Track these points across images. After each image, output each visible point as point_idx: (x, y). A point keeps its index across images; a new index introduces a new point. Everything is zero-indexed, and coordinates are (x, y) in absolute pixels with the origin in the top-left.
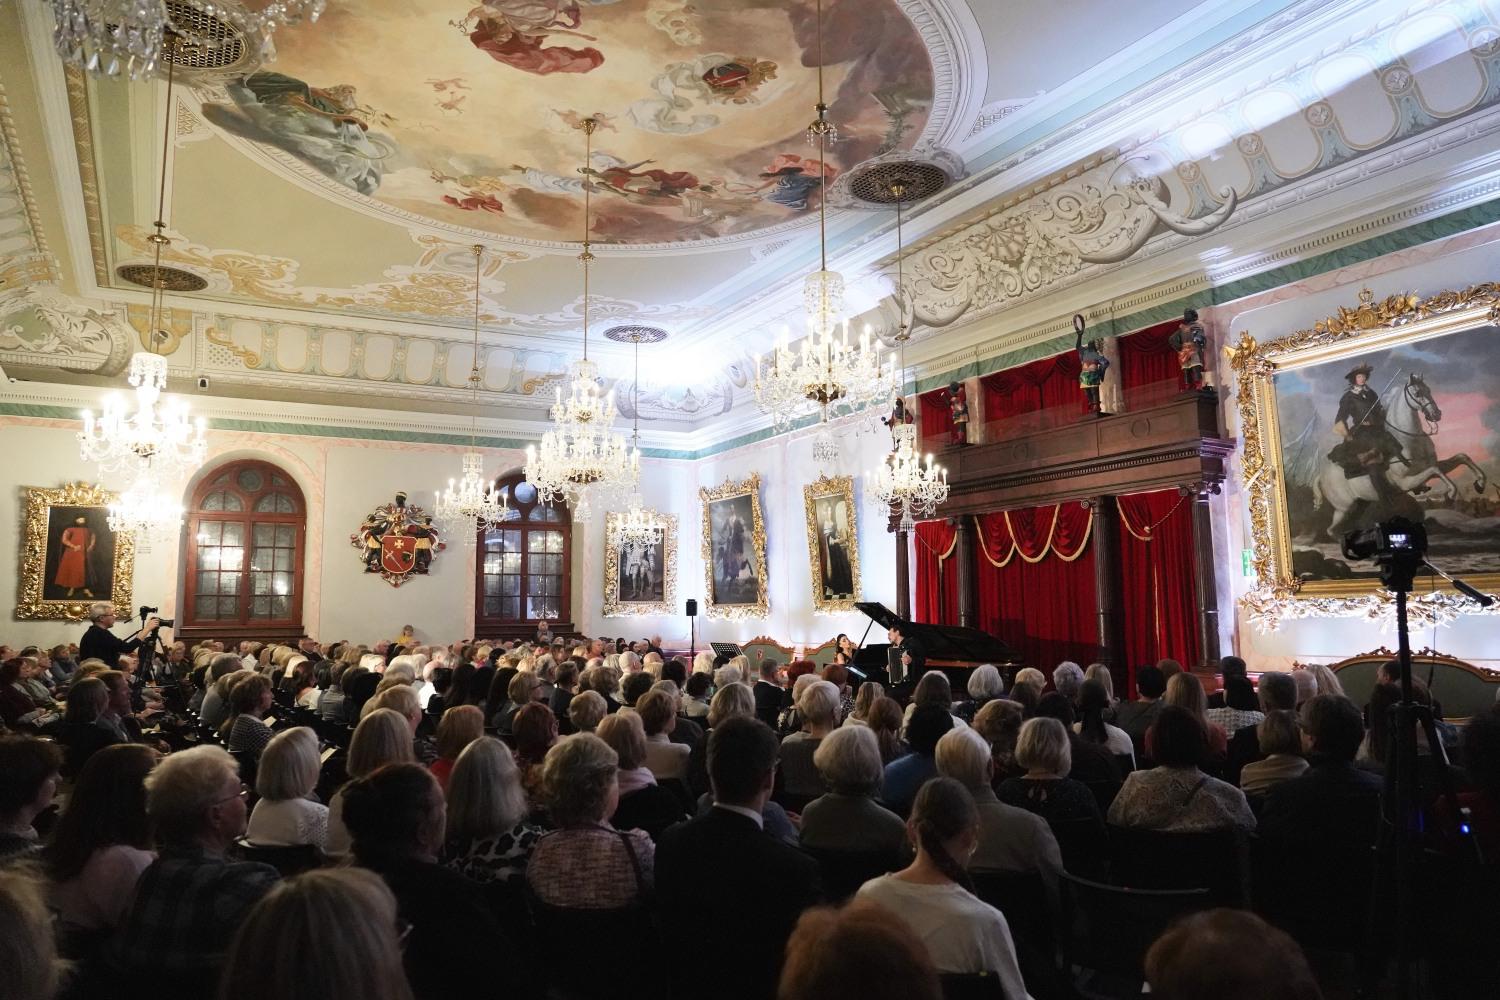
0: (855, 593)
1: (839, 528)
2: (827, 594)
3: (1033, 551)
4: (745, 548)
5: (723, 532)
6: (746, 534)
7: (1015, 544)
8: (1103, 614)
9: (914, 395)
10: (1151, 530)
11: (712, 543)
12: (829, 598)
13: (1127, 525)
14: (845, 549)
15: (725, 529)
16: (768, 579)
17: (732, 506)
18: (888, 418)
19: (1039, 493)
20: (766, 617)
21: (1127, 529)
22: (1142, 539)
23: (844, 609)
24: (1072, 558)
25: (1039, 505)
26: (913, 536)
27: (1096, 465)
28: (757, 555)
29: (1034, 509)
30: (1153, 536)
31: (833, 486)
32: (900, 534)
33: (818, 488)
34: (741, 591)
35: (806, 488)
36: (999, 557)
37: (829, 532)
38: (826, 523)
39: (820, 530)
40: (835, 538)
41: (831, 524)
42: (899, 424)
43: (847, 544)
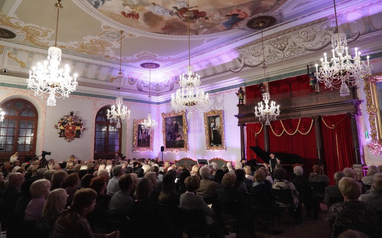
1: (216, 125)
2: (211, 145)
3: (292, 132)
4: (179, 131)
5: (170, 126)
6: (180, 127)
7: (284, 129)
8: (319, 150)
9: (244, 87)
11: (166, 130)
12: (212, 146)
13: (325, 124)
14: (219, 131)
15: (171, 125)
16: (188, 140)
17: (175, 119)
18: (237, 93)
19: (294, 115)
20: (187, 152)
21: (325, 125)
22: (331, 128)
23: (218, 149)
24: (306, 134)
25: (293, 118)
26: (245, 127)
27: (317, 107)
28: (184, 133)
29: (291, 119)
30: (335, 127)
31: (215, 113)
32: (242, 127)
33: (209, 113)
34: (177, 144)
35: (205, 113)
36: (278, 133)
37: (213, 126)
38: (212, 123)
39: (209, 125)
40: (215, 128)
41: (214, 124)
42: (240, 95)
43: (220, 130)
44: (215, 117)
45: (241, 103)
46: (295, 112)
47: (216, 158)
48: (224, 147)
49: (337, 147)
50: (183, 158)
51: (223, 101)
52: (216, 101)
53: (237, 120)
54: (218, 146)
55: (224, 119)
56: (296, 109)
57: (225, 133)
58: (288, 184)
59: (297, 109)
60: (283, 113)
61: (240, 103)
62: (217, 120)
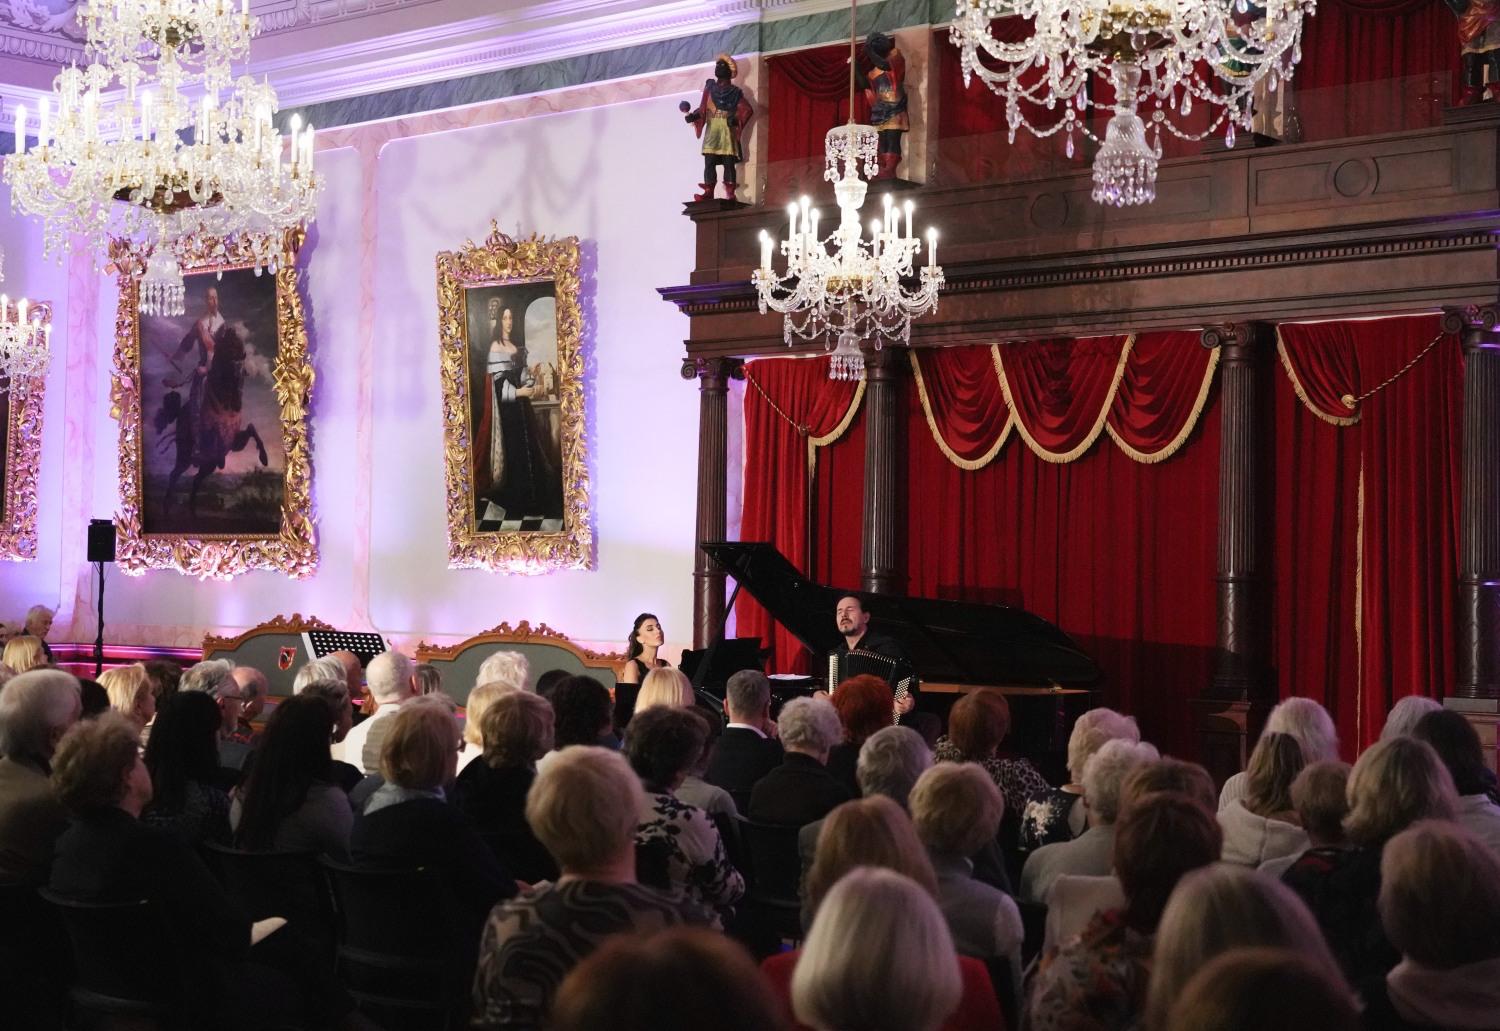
0: (570, 517)
1: (531, 362)
2: (488, 516)
4: (248, 396)
5: (178, 356)
6: (253, 362)
7: (1014, 418)
8: (1233, 581)
9: (753, 57)
10: (1358, 405)
11: (145, 381)
12: (494, 526)
13: (1299, 388)
14: (546, 413)
15: (187, 344)
16: (312, 477)
17: (214, 292)
18: (695, 106)
19: (1088, 307)
20: (305, 570)
21: (1297, 397)
22: (1332, 420)
23: (536, 556)
24: (1159, 456)
25: (1082, 334)
26: (738, 390)
27: (1246, 254)
28: (284, 416)
29: (1067, 342)
30: (1360, 416)
31: (523, 260)
32: (711, 383)
33: (480, 262)
34: (229, 503)
35: (444, 260)
36: (971, 446)
37: (502, 368)
38: (495, 347)
39: (477, 361)
40: (518, 384)
41: (511, 349)
42: (719, 122)
43: (553, 399)
44: (520, 297)
45: (720, 192)
46: (1096, 287)
47: (514, 625)
48: (575, 542)
49: (1359, 569)
50: (267, 620)
51: (591, 169)
52: (538, 168)
53: (678, 325)
54: (535, 526)
55: (590, 314)
56: (1097, 260)
57: (590, 427)
59: (1110, 258)
60: (1013, 288)
61: (710, 194)
62: (540, 315)
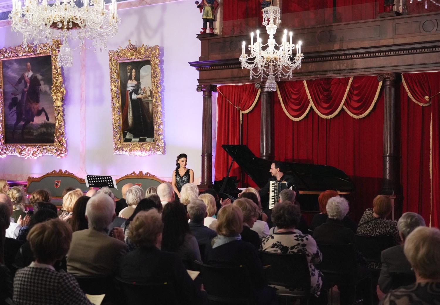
0: (156, 137)
1: (142, 87)
2: (128, 137)
3: (329, 111)
4: (41, 97)
5: (16, 85)
6: (44, 87)
7: (312, 104)
8: (389, 156)
10: (430, 99)
11: (5, 93)
12: (130, 140)
13: (409, 94)
14: (148, 103)
15: (20, 81)
16: (64, 125)
17: (29, 64)
18: (200, 2)
19: (338, 68)
20: (63, 155)
21: (409, 97)
22: (421, 104)
23: (145, 150)
24: (361, 116)
25: (335, 76)
26: (215, 95)
27: (393, 51)
28: (55, 105)
29: (329, 80)
30: (431, 103)
31: (140, 53)
32: (206, 93)
33: (124, 54)
34: (35, 133)
35: (111, 53)
36: (296, 114)
37: (132, 88)
38: (129, 82)
39: (123, 86)
40: (137, 94)
41: (135, 82)
42: (208, 8)
43: (150, 99)
44: (138, 65)
45: (208, 31)
46: (341, 61)
47: (137, 172)
48: (158, 145)
49: (431, 152)
50: (50, 171)
51: (161, 23)
52: (142, 23)
53: (196, 74)
54: (144, 140)
55: (162, 71)
56: (342, 53)
57: (163, 108)
58: (302, 240)
59: (347, 52)
60: (312, 62)
61: (205, 31)
62: (145, 71)
